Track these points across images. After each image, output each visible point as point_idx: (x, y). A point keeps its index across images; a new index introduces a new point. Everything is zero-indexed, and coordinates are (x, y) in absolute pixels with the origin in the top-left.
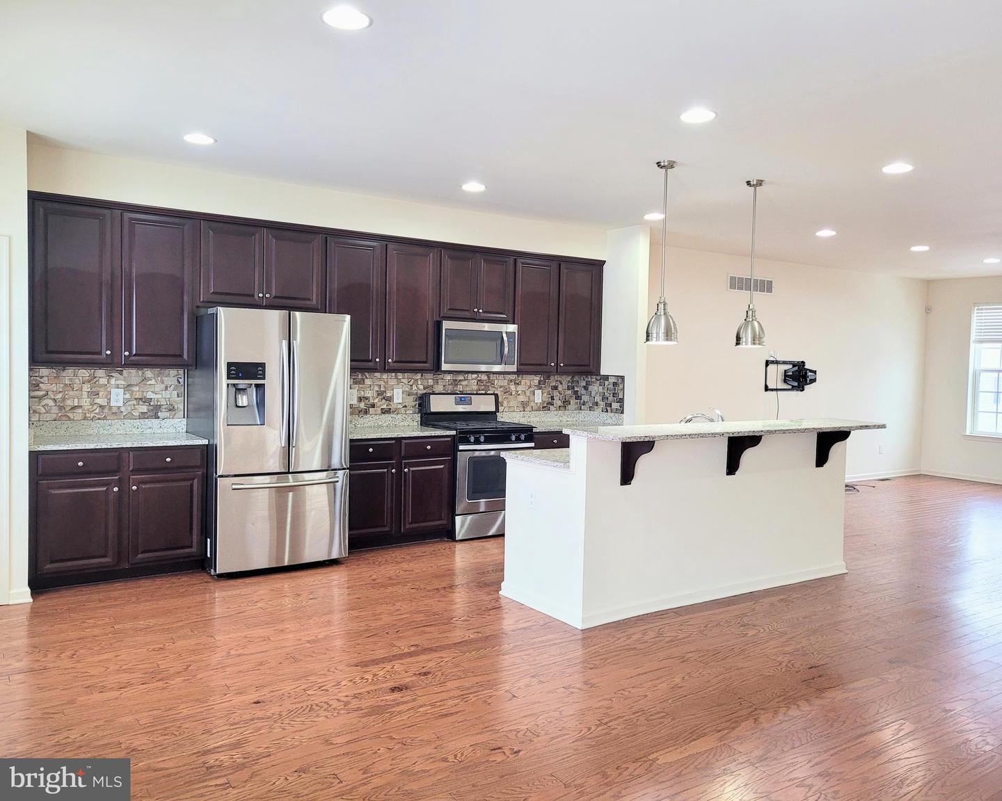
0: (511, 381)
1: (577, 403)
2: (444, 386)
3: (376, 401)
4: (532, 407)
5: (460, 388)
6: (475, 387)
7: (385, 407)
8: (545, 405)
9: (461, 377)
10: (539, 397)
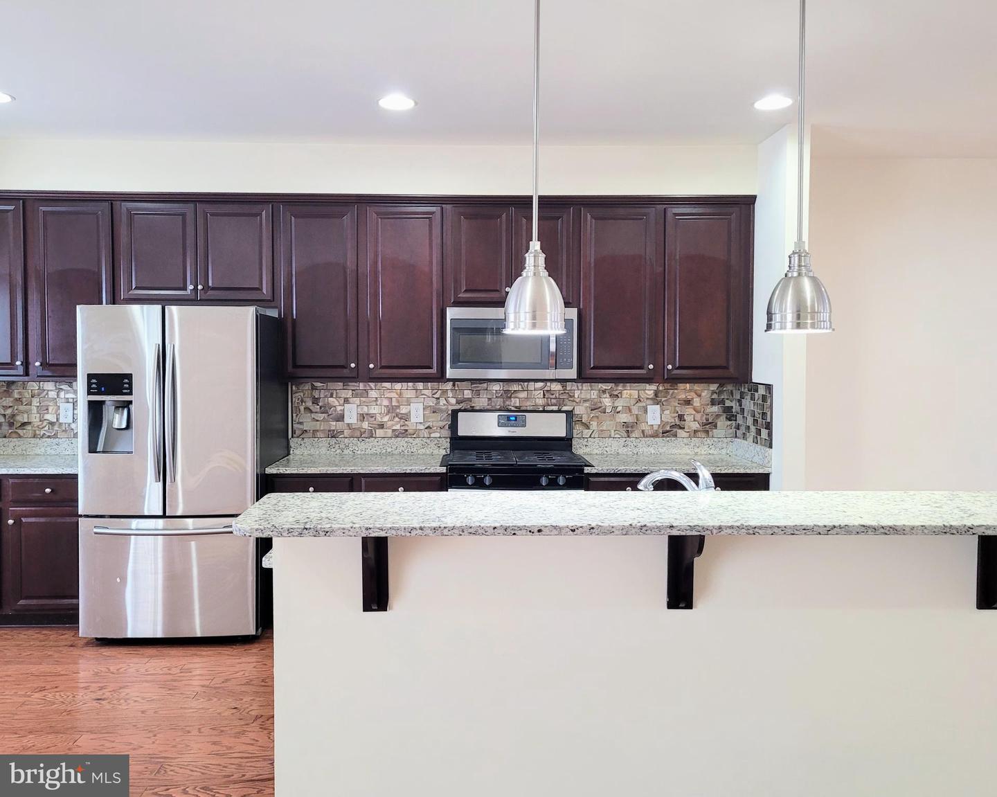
0: (604, 392)
1: (731, 425)
2: (489, 399)
3: (386, 419)
4: (643, 431)
5: (515, 402)
6: (541, 402)
7: (398, 427)
8: (668, 428)
9: (515, 387)
10: (654, 416)
